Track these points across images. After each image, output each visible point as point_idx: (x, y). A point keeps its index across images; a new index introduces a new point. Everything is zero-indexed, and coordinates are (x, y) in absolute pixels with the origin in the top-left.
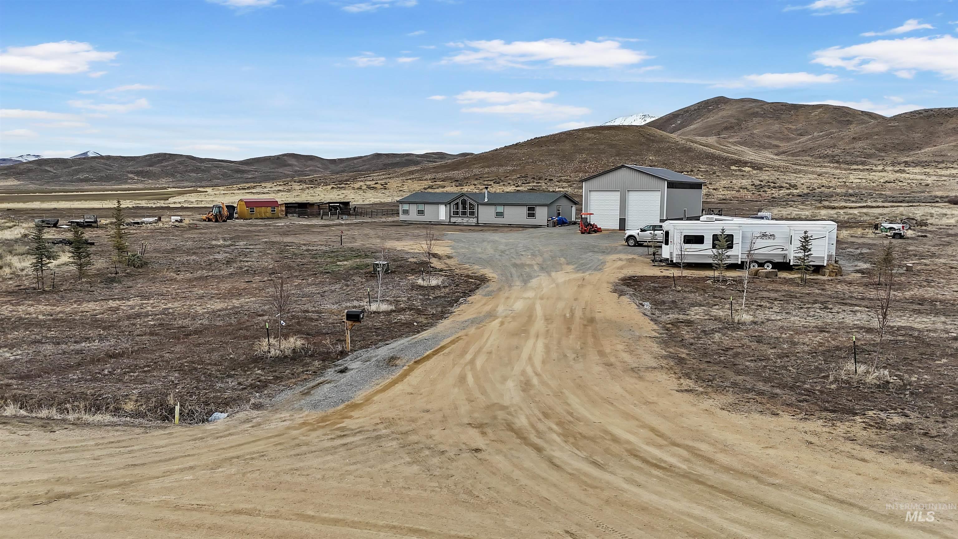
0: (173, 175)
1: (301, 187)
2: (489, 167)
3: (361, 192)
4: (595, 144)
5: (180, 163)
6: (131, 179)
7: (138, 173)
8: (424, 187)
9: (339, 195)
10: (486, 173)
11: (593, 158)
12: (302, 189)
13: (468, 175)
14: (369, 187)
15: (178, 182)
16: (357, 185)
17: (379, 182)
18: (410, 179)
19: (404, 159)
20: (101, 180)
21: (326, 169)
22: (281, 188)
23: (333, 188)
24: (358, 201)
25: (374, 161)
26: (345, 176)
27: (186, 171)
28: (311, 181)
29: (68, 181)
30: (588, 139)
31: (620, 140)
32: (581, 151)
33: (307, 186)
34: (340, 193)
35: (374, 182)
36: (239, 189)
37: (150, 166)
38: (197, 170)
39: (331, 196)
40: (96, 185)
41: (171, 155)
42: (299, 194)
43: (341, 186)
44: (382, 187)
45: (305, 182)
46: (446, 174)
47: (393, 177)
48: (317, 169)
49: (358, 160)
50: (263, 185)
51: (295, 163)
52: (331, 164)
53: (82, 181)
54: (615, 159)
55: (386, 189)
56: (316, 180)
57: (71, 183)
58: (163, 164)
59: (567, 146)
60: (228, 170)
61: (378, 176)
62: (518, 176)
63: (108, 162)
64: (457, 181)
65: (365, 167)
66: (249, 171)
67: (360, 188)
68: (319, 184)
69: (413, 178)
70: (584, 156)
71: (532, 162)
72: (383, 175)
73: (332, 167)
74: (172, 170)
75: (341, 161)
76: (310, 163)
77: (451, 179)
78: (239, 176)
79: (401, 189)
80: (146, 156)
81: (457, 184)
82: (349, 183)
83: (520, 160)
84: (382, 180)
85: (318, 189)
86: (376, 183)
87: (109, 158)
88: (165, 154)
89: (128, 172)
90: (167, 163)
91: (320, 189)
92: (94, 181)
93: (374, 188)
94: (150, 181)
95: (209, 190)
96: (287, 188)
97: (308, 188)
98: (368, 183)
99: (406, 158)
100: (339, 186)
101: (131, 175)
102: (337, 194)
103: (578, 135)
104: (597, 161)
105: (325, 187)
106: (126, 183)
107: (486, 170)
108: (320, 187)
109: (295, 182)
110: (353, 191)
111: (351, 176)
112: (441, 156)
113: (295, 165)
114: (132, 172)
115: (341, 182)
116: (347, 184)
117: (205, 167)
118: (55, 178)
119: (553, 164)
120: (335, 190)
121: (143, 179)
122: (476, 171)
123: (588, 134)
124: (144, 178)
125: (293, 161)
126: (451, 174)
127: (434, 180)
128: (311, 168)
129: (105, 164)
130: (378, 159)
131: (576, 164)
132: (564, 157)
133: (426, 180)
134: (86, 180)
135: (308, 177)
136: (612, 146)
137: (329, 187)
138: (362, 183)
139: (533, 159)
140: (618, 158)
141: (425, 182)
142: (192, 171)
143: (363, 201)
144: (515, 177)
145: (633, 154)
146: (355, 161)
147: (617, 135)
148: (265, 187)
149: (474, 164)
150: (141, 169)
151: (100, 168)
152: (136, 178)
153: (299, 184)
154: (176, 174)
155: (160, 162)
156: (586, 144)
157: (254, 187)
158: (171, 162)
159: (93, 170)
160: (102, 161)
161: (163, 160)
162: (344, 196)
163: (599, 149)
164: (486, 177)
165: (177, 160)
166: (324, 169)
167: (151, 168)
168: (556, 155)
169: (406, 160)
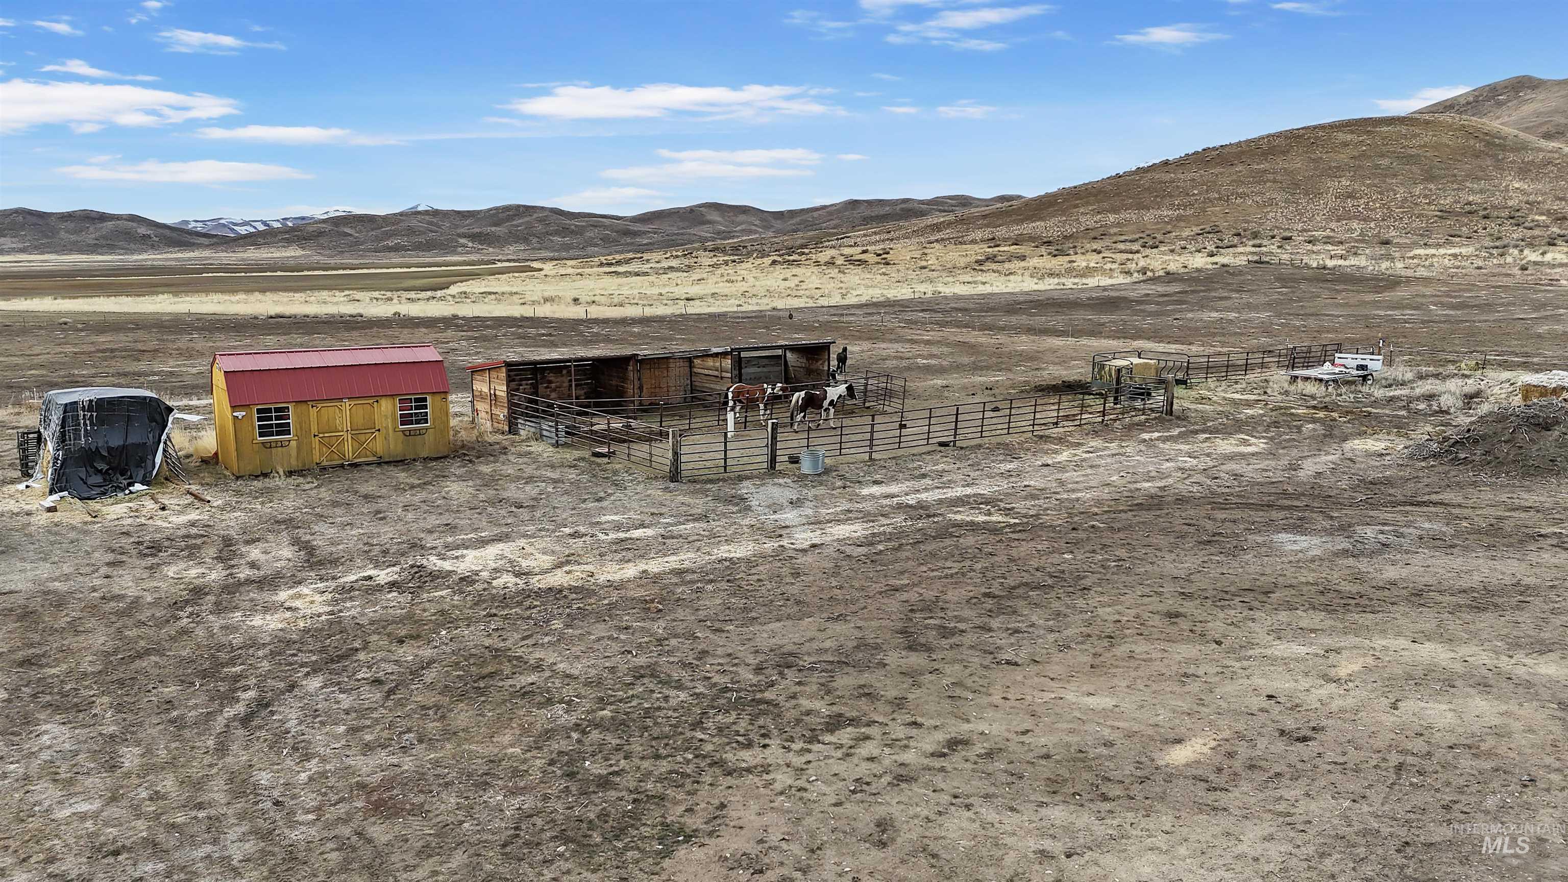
0: (526, 240)
1: (715, 259)
2: (1115, 210)
3: (834, 272)
4: (1363, 155)
5: (540, 220)
6: (463, 246)
7: (473, 237)
8: (974, 258)
9: (785, 280)
10: (1113, 225)
11: (1368, 186)
12: (712, 266)
13: (1069, 230)
14: (850, 260)
15: (531, 252)
16: (825, 256)
17: (869, 248)
18: (937, 241)
19: (898, 208)
20: (420, 247)
21: (767, 227)
22: (674, 263)
23: (774, 262)
24: (829, 296)
25: (847, 213)
26: (799, 238)
27: (547, 233)
28: (735, 249)
29: (369, 250)
30: (1345, 144)
31: (1425, 146)
32: (1335, 172)
33: (726, 258)
34: (789, 275)
35: (859, 249)
36: (601, 265)
37: (496, 225)
38: (564, 231)
39: (768, 283)
40: (411, 256)
41: (527, 208)
42: (705, 276)
43: (791, 258)
44: (878, 259)
45: (724, 251)
46: (1017, 230)
47: (898, 239)
48: (754, 228)
49: (820, 212)
50: (646, 256)
51: (719, 219)
52: (776, 219)
53: (390, 249)
54: (1425, 188)
55: (888, 264)
56: (744, 247)
57: (374, 254)
58: (514, 223)
59: (1297, 163)
60: (612, 231)
61: (865, 235)
62: (1196, 230)
63: (435, 220)
64: (1049, 243)
65: (831, 222)
66: (645, 233)
67: (831, 263)
68: (749, 254)
69: (942, 239)
70: (1345, 182)
71: (1220, 199)
72: (875, 233)
73: (778, 224)
74: (525, 232)
75: (792, 213)
76: (742, 218)
77: (1032, 239)
78: (629, 240)
79: (924, 263)
80: (491, 210)
81: (1052, 249)
82: (806, 251)
83: (1188, 194)
84: (874, 243)
85: (744, 265)
86: (864, 252)
87: (436, 213)
88: (519, 206)
89: (459, 236)
90: (520, 221)
91: (749, 265)
92: (409, 250)
93: (862, 262)
94: (491, 249)
95: (548, 267)
96: (686, 261)
97: (726, 263)
98: (847, 251)
99: (903, 206)
100: (787, 257)
101: (462, 241)
102: (782, 277)
103: (1317, 138)
104: (1381, 193)
105: (759, 261)
106: (454, 252)
107: (1112, 218)
108: (751, 260)
109: (705, 250)
110: (815, 270)
111: (811, 239)
112: (965, 201)
113: (718, 222)
114: (464, 236)
115: (791, 250)
116: (803, 253)
117: (576, 226)
118: (354, 246)
119: (1271, 202)
120: (778, 267)
121: (480, 247)
122: (1089, 221)
123: (1340, 134)
124: (482, 244)
125: (715, 216)
126: (1027, 228)
127: (993, 241)
128: (743, 227)
129: (431, 223)
130: (853, 209)
131: (1329, 200)
132: (1297, 185)
133: (974, 242)
134: (396, 249)
135: (730, 241)
136: (1409, 159)
137: (767, 261)
138: (833, 252)
139: (1219, 192)
140: (1432, 186)
141: (976, 247)
142: (557, 233)
143: (843, 296)
144: (1186, 233)
145: (1467, 176)
146: (815, 214)
147: (1415, 136)
148: (648, 261)
149: (1076, 206)
150: (478, 230)
151: (421, 229)
152: (470, 244)
153: (712, 254)
154: (531, 238)
155: (510, 218)
156: (1343, 157)
157: (628, 261)
158: (526, 219)
159: (411, 231)
160: (427, 218)
161: (515, 215)
162: (796, 281)
163: (1377, 167)
164: (1115, 234)
165: (535, 215)
166: (764, 227)
167: (493, 229)
168: (1275, 181)
169: (902, 209)
